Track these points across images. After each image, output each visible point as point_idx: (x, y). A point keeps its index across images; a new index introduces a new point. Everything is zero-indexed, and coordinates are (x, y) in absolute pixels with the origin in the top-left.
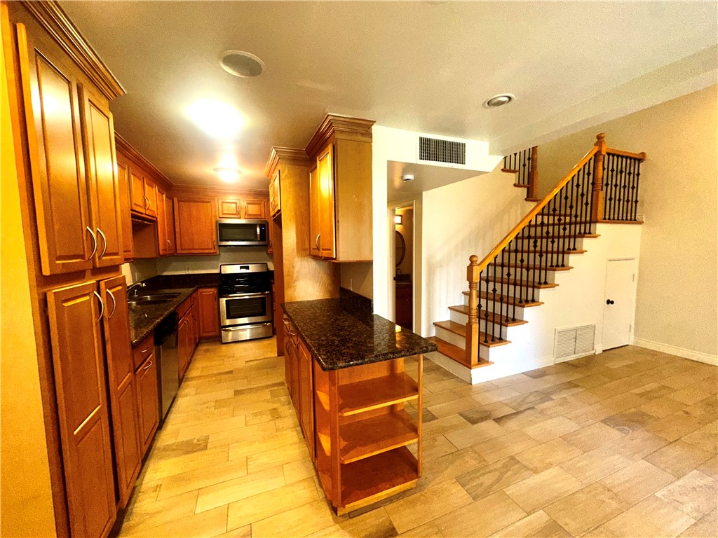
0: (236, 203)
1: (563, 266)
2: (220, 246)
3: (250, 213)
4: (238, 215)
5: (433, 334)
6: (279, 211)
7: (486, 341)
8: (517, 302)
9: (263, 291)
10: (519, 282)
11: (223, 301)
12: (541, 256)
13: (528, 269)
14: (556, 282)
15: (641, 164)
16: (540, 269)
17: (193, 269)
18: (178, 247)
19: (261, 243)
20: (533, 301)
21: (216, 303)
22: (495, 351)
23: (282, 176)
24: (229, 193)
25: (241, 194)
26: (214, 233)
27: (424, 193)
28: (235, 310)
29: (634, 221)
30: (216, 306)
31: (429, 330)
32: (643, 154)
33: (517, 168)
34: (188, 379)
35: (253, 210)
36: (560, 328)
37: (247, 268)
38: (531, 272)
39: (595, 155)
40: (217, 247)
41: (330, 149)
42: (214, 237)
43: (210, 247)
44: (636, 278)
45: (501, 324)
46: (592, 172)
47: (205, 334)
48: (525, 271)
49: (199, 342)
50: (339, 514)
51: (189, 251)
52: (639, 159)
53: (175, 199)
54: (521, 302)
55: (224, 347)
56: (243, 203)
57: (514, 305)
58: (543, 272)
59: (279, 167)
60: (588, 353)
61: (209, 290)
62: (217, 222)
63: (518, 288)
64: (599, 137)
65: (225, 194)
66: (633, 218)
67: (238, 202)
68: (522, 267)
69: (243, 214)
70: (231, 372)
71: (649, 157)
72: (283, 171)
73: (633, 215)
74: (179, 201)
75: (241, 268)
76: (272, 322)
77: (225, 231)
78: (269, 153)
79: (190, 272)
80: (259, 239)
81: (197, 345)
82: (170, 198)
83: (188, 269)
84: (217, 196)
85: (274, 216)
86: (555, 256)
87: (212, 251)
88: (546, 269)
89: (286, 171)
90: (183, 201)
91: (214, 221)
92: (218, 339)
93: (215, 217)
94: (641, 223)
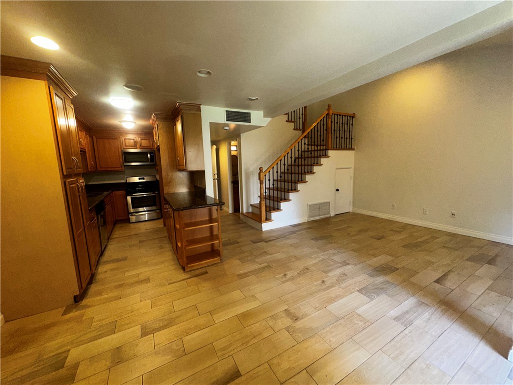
0: (134, 139)
1: (311, 172)
2: (125, 166)
3: (143, 145)
4: (135, 146)
5: (251, 210)
6: (159, 146)
7: (270, 210)
8: (286, 190)
9: (154, 192)
10: (286, 180)
11: (129, 198)
12: (298, 167)
13: (291, 174)
14: (307, 180)
15: (353, 119)
16: (298, 174)
17: (108, 180)
18: (98, 166)
19: (151, 163)
20: (295, 190)
21: (125, 199)
22: (274, 215)
23: (159, 128)
24: (129, 133)
25: (137, 134)
26: (121, 158)
27: (241, 134)
28: (137, 203)
29: (351, 149)
30: (125, 201)
31: (248, 208)
32: (354, 114)
33: (296, 120)
34: (112, 239)
35: (144, 143)
36: (310, 203)
37: (143, 179)
38: (293, 175)
39: (327, 115)
40: (123, 167)
41: (180, 118)
42: (121, 160)
43: (119, 166)
44: (352, 178)
45: (278, 202)
46: (325, 123)
47: (119, 218)
48: (290, 175)
49: (116, 222)
50: (186, 270)
51: (105, 169)
52: (353, 116)
53: (94, 137)
54: (288, 190)
55: (132, 225)
56: (138, 139)
57: (285, 192)
58: (300, 176)
59: (157, 123)
60: (326, 216)
61: (120, 192)
62: (122, 151)
63: (286, 183)
64: (329, 106)
65: (127, 133)
66: (350, 147)
67: (135, 138)
68: (288, 173)
69: (138, 146)
70: (137, 234)
71: (357, 115)
72: (160, 125)
73: (350, 145)
74: (97, 139)
75: (140, 179)
76: (160, 209)
77: (128, 156)
78: (151, 115)
79: (107, 182)
80: (149, 161)
81: (115, 224)
82: (91, 137)
83: (105, 180)
84: (121, 135)
85: (157, 148)
86: (306, 167)
87: (120, 169)
88: (302, 174)
89: (161, 125)
90: (99, 139)
91: (120, 150)
92: (128, 221)
93: (121, 147)
94: (354, 150)
